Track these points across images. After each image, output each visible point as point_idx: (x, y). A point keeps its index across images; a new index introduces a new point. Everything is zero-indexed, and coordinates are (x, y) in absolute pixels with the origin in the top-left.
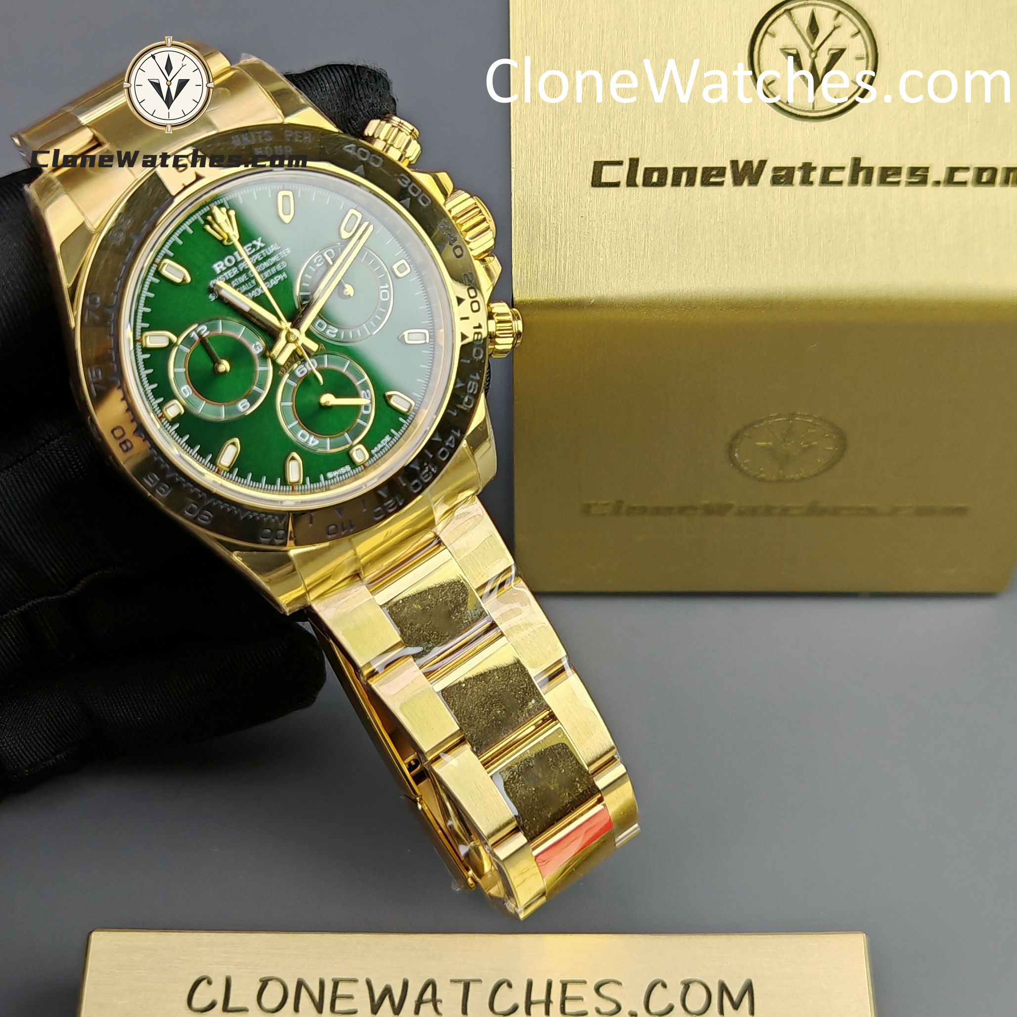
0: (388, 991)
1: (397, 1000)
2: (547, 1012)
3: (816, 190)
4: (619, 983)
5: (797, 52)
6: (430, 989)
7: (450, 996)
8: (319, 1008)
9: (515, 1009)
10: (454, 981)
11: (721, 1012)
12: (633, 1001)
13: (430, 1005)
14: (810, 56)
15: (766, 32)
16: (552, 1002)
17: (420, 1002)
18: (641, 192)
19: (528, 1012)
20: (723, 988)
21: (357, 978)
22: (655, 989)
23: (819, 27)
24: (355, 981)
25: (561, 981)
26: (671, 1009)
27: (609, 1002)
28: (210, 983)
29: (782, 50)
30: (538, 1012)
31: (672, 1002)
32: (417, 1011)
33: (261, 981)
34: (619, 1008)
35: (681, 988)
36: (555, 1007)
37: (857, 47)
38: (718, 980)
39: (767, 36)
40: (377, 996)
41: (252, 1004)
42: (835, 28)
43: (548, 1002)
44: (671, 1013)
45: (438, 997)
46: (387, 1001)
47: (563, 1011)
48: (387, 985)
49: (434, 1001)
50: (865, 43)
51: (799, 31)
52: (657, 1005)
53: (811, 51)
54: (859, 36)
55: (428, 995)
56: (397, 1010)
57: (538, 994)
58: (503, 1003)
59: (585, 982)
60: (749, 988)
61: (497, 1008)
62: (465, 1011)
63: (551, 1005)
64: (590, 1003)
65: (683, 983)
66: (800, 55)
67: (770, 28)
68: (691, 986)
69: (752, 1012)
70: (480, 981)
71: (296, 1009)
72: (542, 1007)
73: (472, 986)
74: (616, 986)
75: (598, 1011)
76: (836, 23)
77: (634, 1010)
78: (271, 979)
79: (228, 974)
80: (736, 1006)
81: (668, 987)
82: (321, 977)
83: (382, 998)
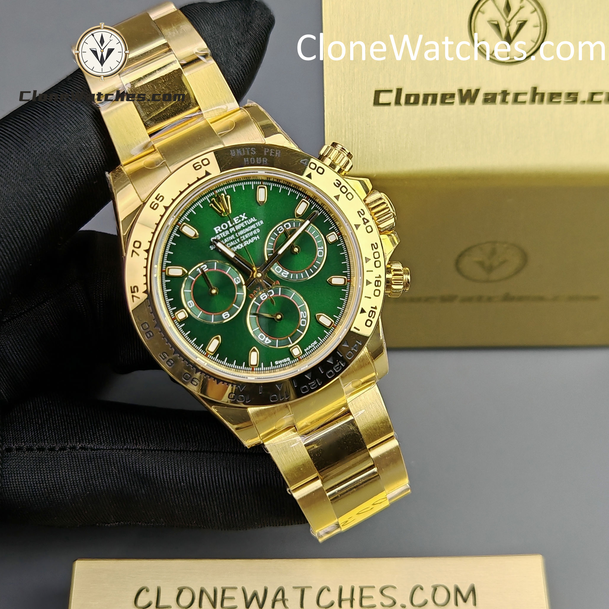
0: (255, 595)
1: (261, 599)
2: (352, 606)
3: (510, 107)
4: (394, 588)
5: (498, 22)
6: (281, 593)
7: (293, 597)
8: (214, 605)
9: (332, 604)
10: (295, 588)
11: (457, 604)
12: (403, 599)
13: (281, 602)
14: (506, 25)
15: (479, 11)
16: (354, 600)
17: (275, 601)
18: (403, 108)
19: (340, 606)
20: (457, 590)
21: (236, 586)
22: (416, 590)
23: (511, 7)
24: (235, 588)
25: (360, 587)
26: (426, 603)
27: (388, 599)
28: (147, 591)
29: (489, 22)
30: (346, 606)
31: (426, 598)
32: (273, 606)
33: (178, 589)
34: (395, 603)
35: (432, 590)
36: (356, 602)
37: (534, 19)
38: (454, 584)
39: (480, 13)
40: (249, 597)
41: (173, 603)
42: (521, 8)
43: (352, 600)
44: (426, 605)
45: (286, 597)
46: (255, 601)
47: (361, 605)
48: (254, 591)
49: (284, 600)
50: (539, 17)
51: (499, 10)
52: (418, 600)
53: (506, 22)
54: (535, 13)
55: (280, 596)
56: (261, 606)
57: (346, 595)
58: (325, 600)
59: (374, 587)
60: (473, 590)
61: (321, 604)
62: (302, 606)
63: (354, 601)
64: (377, 599)
65: (433, 587)
66: (500, 25)
67: (481, 9)
68: (438, 589)
69: (475, 604)
70: (311, 587)
71: (200, 605)
72: (348, 603)
73: (306, 590)
74: (393, 589)
75: (383, 605)
76: (521, 4)
77: (404, 603)
78: (184, 588)
79: (159, 585)
80: (465, 600)
81: (424, 589)
82: (215, 586)
83: (252, 599)
